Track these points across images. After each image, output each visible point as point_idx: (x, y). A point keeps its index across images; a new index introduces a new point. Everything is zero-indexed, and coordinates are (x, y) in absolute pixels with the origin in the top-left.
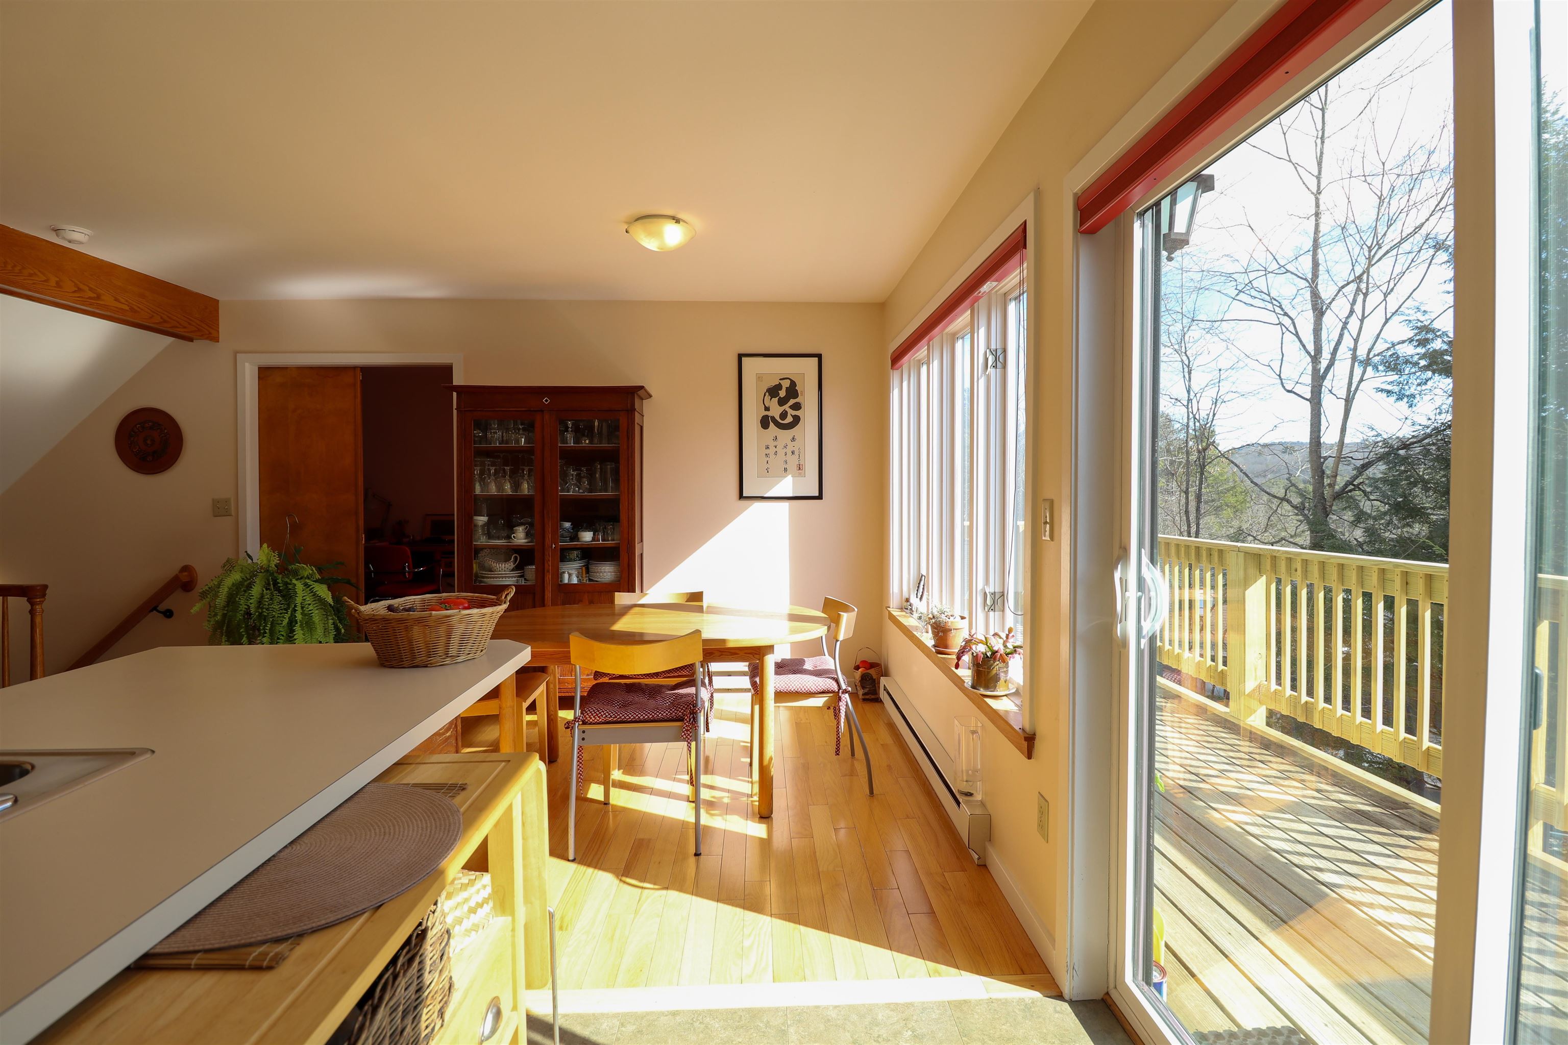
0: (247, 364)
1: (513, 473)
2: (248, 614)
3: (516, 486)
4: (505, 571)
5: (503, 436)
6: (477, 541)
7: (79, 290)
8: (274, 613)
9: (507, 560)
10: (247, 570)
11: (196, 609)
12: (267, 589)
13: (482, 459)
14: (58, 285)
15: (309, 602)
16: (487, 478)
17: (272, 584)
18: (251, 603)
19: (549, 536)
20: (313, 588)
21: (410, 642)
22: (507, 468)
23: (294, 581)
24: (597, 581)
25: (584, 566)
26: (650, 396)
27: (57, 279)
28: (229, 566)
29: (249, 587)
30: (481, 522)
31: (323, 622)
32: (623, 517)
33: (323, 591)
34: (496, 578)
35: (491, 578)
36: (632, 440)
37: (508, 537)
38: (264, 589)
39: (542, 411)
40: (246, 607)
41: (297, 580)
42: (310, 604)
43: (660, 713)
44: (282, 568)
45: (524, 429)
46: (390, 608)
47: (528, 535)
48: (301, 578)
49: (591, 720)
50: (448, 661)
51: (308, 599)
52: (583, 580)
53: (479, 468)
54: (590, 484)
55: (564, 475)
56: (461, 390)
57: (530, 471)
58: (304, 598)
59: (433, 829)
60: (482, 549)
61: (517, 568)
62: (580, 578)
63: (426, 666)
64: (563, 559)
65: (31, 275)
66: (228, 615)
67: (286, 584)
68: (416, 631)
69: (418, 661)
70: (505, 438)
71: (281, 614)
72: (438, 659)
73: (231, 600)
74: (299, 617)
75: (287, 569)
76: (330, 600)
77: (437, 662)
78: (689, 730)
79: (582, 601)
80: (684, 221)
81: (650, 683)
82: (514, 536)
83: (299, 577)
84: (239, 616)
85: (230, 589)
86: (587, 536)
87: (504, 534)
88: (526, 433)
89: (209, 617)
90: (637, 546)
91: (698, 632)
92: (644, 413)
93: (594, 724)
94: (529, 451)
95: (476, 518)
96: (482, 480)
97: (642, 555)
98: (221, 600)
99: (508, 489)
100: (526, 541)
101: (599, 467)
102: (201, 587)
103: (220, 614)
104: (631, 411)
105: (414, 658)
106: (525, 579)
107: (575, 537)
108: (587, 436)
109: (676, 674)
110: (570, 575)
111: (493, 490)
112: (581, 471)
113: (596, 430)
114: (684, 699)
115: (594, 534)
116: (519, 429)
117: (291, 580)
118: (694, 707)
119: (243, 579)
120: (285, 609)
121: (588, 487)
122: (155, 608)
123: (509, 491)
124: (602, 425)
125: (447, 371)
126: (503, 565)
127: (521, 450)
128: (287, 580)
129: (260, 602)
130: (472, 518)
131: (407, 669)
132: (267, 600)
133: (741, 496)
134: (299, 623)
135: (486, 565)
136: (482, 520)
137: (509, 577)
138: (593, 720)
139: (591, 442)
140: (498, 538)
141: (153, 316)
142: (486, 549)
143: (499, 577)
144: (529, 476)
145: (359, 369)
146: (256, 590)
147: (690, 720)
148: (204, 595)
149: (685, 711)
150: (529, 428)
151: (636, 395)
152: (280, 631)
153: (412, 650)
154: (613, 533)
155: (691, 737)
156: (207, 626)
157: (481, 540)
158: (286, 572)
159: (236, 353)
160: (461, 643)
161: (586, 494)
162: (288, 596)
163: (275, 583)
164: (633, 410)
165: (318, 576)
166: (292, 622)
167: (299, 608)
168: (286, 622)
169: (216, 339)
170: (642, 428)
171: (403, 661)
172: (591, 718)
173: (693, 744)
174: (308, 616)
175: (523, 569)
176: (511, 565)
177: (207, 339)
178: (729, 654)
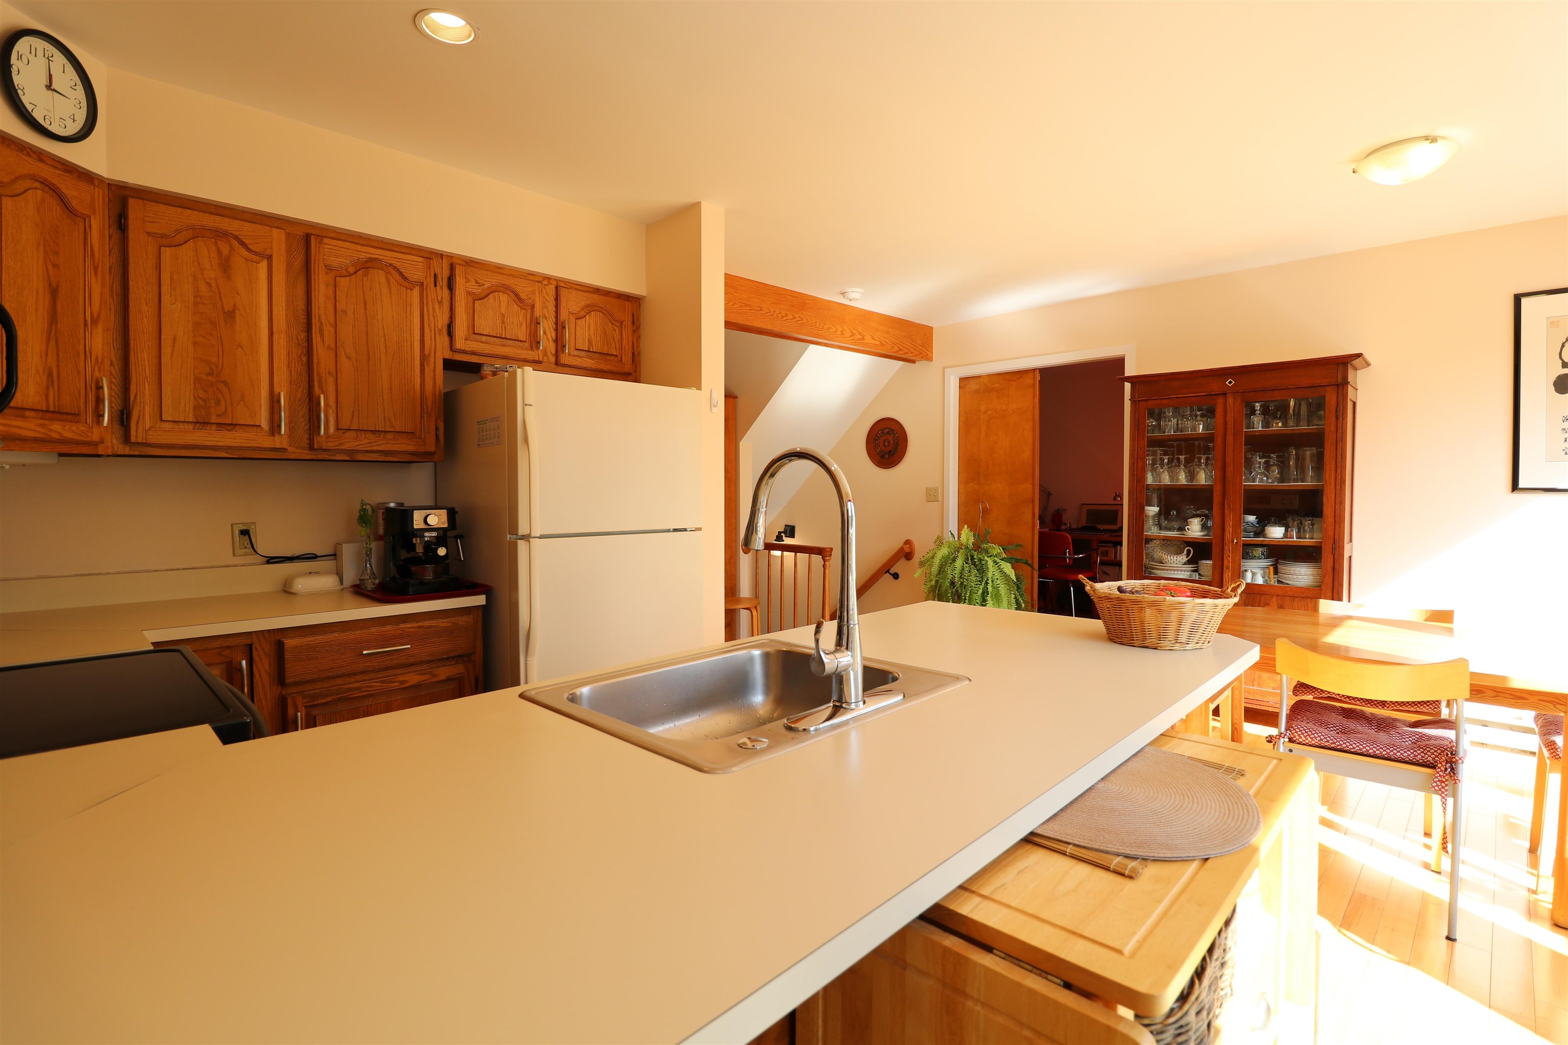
0: (952, 376)
1: (1188, 462)
2: (953, 583)
3: (1192, 476)
4: (1176, 564)
5: (1178, 424)
6: (1148, 532)
7: (853, 334)
8: (972, 584)
9: (1179, 552)
10: (952, 546)
11: (917, 575)
12: (966, 563)
13: (1155, 449)
14: (842, 333)
15: (997, 577)
16: (1159, 468)
17: (970, 559)
18: (955, 574)
19: (1229, 530)
20: (1001, 565)
21: (1142, 623)
22: (1182, 457)
23: (986, 558)
24: (1288, 584)
25: (1272, 565)
26: (1368, 365)
27: (842, 329)
28: (940, 542)
29: (954, 560)
30: (1152, 512)
31: (1007, 595)
32: (1328, 510)
33: (1008, 568)
34: (1167, 570)
35: (1161, 570)
36: (1343, 419)
37: (1181, 529)
38: (964, 563)
39: (1225, 394)
40: (952, 576)
41: (988, 557)
42: (997, 579)
43: (1399, 752)
44: (977, 547)
45: (1202, 416)
46: (1120, 589)
47: (1204, 527)
48: (991, 556)
49: (1301, 740)
50: (1177, 647)
51: (996, 575)
52: (1270, 581)
53: (1151, 458)
54: (1281, 473)
55: (1249, 464)
56: (1134, 380)
57: (1207, 459)
58: (994, 573)
59: (1231, 806)
60: (1152, 540)
61: (1189, 562)
62: (1267, 578)
63: (1156, 649)
64: (1246, 556)
65: (828, 329)
66: (939, 581)
67: (980, 560)
68: (1149, 613)
69: (1148, 642)
70: (1180, 426)
71: (977, 585)
72: (1167, 643)
73: (941, 570)
74: (990, 589)
75: (979, 547)
76: (1014, 578)
77: (1167, 646)
78: (1443, 782)
79: (1268, 604)
80: (1444, 138)
81: (1378, 713)
82: (1188, 528)
83: (990, 555)
84: (947, 583)
85: (941, 560)
86: (1276, 532)
87: (1176, 525)
88: (1205, 419)
89: (926, 582)
90: (1347, 547)
91: (1463, 662)
92: (1358, 387)
93: (1304, 744)
94: (1209, 438)
95: (1147, 508)
96: (1154, 470)
97: (1350, 557)
98: (935, 569)
99: (1182, 479)
100: (1202, 534)
101: (1294, 453)
102: (918, 556)
103: (934, 580)
104: (1342, 385)
105: (1145, 639)
106: (1200, 574)
107: (1260, 532)
108: (1280, 419)
109: (1412, 709)
110: (1254, 574)
111: (1166, 479)
112: (1270, 457)
113: (1291, 411)
114: (1432, 742)
115: (1286, 531)
116: (1196, 416)
117: (984, 557)
118: (1452, 754)
119: (949, 553)
120: (979, 581)
121: (1278, 476)
122: (888, 571)
123: (1184, 481)
124: (1300, 405)
125: (1119, 363)
126: (1175, 558)
127: (1199, 438)
128: (980, 556)
129: (961, 573)
130: (1144, 508)
131: (1137, 648)
132: (967, 572)
133: (1515, 487)
134: (990, 594)
135: (1156, 556)
136: (1152, 510)
137: (1181, 571)
138: (1303, 741)
139: (1285, 425)
140: (1169, 529)
141: (893, 347)
142: (1155, 539)
143: (1171, 570)
144: (1206, 464)
145: (1038, 371)
146: (959, 563)
147: (1446, 769)
148: (922, 564)
149: (1437, 756)
150: (1210, 413)
151: (1349, 365)
152: (976, 599)
153: (1143, 630)
154: (1312, 531)
155: (1446, 790)
156: (925, 589)
157: (1152, 530)
158: (979, 550)
159: (944, 368)
160: (1192, 631)
161: (1276, 484)
162: (982, 570)
163: (972, 559)
164: (1345, 383)
165: (1004, 555)
166: (985, 593)
167: (990, 581)
168: (981, 591)
169: (931, 359)
170: (1354, 404)
171: (1134, 640)
172: (1301, 738)
173: (1450, 801)
174: (996, 588)
175: (1197, 563)
176: (1183, 558)
177: (925, 359)
178: (1511, 697)
